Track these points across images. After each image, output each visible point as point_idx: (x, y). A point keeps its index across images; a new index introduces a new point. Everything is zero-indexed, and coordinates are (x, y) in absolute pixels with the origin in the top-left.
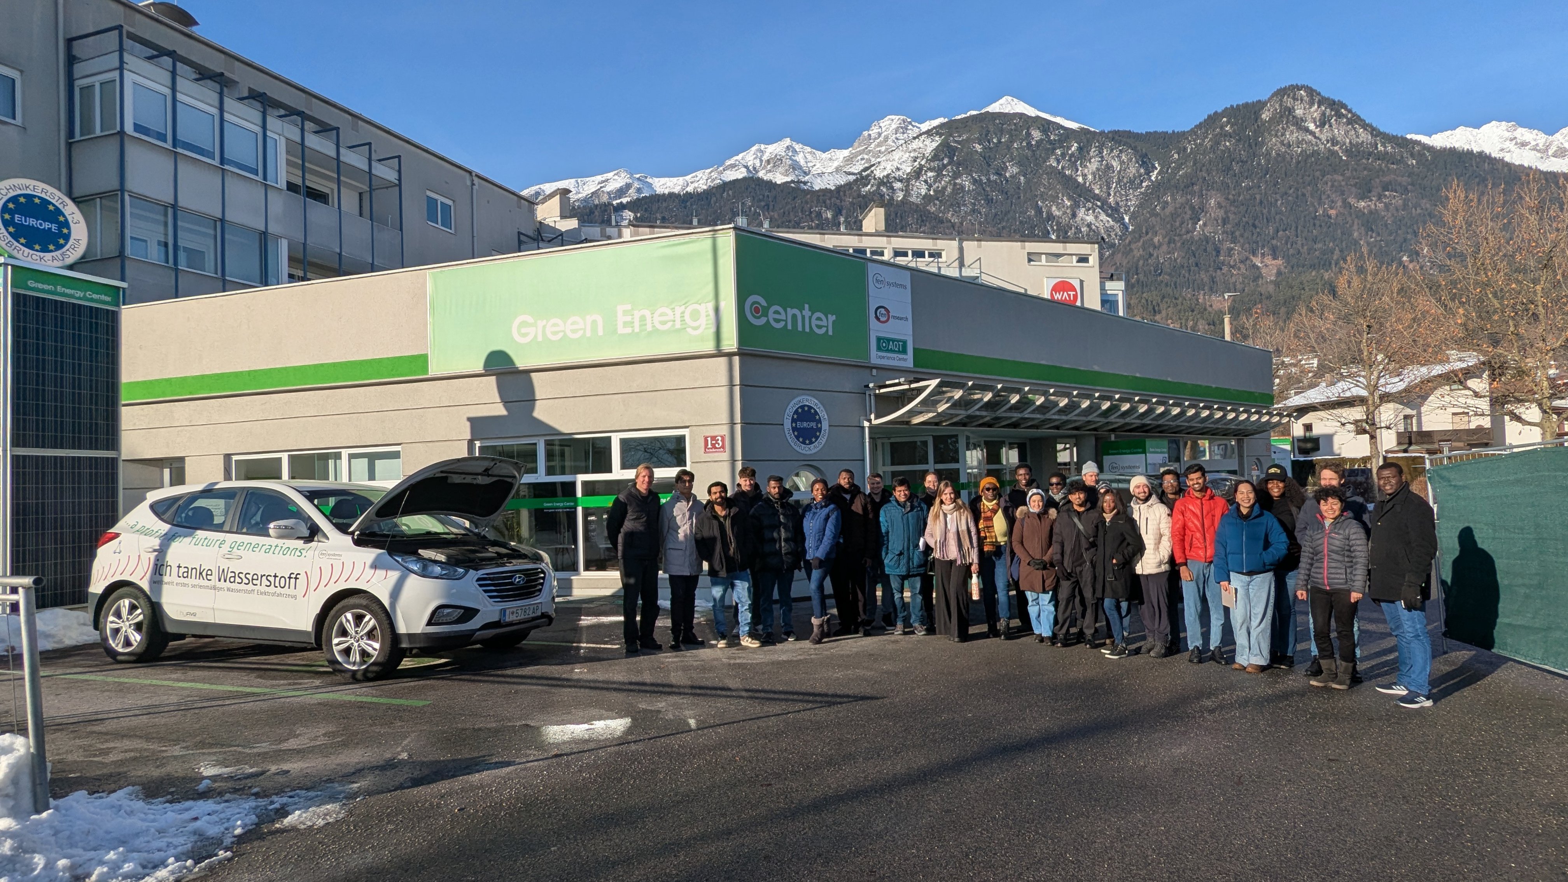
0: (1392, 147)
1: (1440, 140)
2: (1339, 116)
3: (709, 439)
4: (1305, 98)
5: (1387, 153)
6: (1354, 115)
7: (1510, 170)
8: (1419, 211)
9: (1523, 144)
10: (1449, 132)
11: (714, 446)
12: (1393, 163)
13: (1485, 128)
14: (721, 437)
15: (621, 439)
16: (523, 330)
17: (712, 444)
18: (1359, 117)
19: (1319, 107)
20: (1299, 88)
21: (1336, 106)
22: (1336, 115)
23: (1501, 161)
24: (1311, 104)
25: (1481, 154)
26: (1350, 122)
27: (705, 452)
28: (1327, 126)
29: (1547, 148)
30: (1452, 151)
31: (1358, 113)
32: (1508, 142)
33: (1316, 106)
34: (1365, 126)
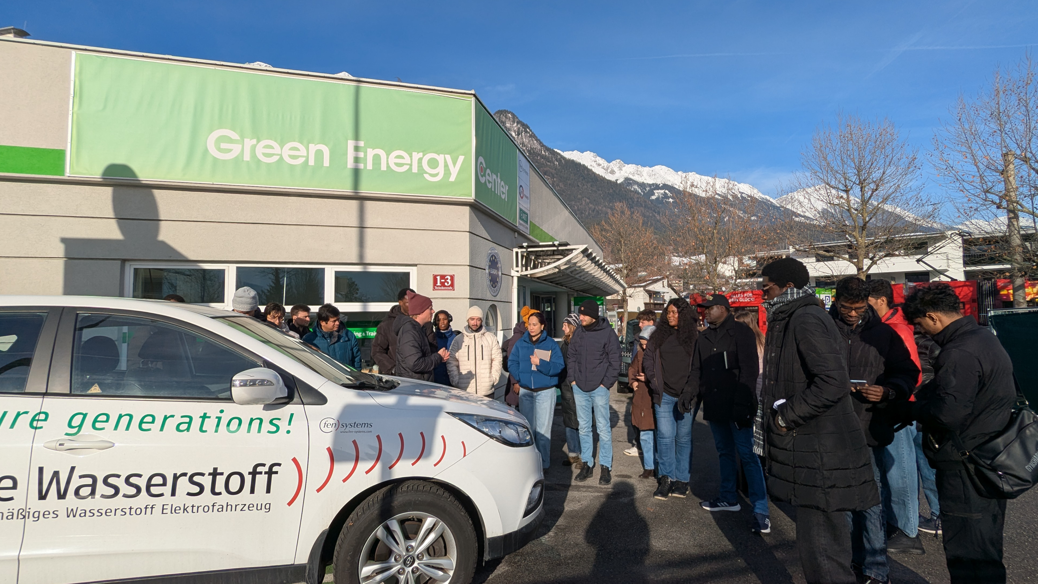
0: (548, 154)
1: (568, 155)
2: (526, 132)
3: (438, 278)
4: (511, 118)
5: (546, 156)
6: (533, 133)
7: (595, 175)
8: (559, 188)
9: (599, 165)
10: (571, 152)
11: (443, 284)
12: (548, 162)
13: (585, 153)
14: (450, 276)
15: (336, 272)
16: (223, 146)
17: (441, 283)
18: (534, 135)
19: (517, 125)
20: (509, 112)
21: (525, 126)
22: (524, 131)
23: (591, 170)
24: (514, 122)
25: (584, 165)
26: (530, 136)
27: (434, 289)
28: (520, 136)
29: (608, 168)
30: (573, 162)
31: (534, 133)
32: (593, 162)
33: (516, 124)
34: (537, 140)
